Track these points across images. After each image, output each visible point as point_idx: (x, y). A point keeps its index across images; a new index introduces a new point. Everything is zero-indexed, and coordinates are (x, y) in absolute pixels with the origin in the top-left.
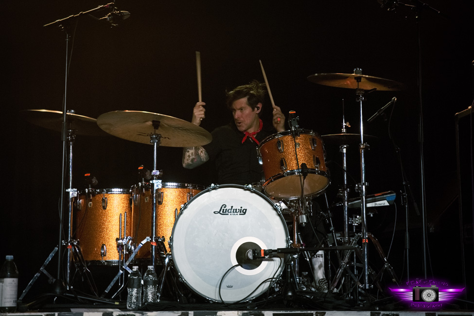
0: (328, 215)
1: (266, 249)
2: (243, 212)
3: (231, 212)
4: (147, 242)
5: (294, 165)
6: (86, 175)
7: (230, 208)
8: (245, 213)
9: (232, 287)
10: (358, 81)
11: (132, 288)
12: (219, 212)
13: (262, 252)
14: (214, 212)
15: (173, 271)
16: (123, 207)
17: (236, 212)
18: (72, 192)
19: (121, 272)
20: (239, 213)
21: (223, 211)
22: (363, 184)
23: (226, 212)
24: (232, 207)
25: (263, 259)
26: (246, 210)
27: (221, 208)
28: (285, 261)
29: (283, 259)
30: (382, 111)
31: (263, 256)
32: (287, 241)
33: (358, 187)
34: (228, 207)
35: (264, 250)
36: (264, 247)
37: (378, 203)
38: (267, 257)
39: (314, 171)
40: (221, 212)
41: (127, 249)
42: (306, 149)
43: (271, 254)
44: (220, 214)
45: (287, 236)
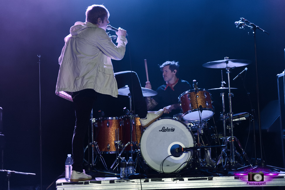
0: (215, 128)
1: (185, 147)
2: (173, 130)
3: (167, 130)
4: (129, 144)
5: (196, 106)
6: (99, 111)
7: (167, 128)
8: (174, 131)
9: (169, 165)
10: (227, 63)
11: (123, 167)
12: (162, 131)
13: (183, 149)
14: (159, 131)
15: (141, 159)
16: (117, 126)
17: (170, 130)
18: (93, 120)
19: (117, 158)
20: (171, 131)
21: (164, 130)
22: (231, 113)
23: (165, 130)
24: (168, 128)
25: (183, 152)
26: (174, 129)
27: (163, 128)
28: (193, 153)
29: (192, 152)
30: (240, 75)
31: (183, 151)
32: (194, 144)
33: (228, 114)
34: (166, 128)
35: (183, 148)
36: (183, 146)
37: (240, 118)
38: (185, 151)
39: (206, 109)
40: (163, 130)
41: (120, 147)
42: (202, 98)
43: (186, 150)
44: (163, 131)
45: (194, 141)
